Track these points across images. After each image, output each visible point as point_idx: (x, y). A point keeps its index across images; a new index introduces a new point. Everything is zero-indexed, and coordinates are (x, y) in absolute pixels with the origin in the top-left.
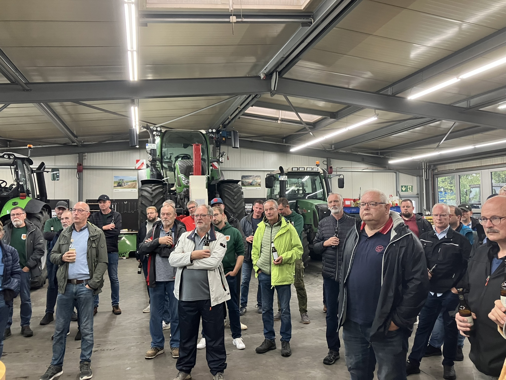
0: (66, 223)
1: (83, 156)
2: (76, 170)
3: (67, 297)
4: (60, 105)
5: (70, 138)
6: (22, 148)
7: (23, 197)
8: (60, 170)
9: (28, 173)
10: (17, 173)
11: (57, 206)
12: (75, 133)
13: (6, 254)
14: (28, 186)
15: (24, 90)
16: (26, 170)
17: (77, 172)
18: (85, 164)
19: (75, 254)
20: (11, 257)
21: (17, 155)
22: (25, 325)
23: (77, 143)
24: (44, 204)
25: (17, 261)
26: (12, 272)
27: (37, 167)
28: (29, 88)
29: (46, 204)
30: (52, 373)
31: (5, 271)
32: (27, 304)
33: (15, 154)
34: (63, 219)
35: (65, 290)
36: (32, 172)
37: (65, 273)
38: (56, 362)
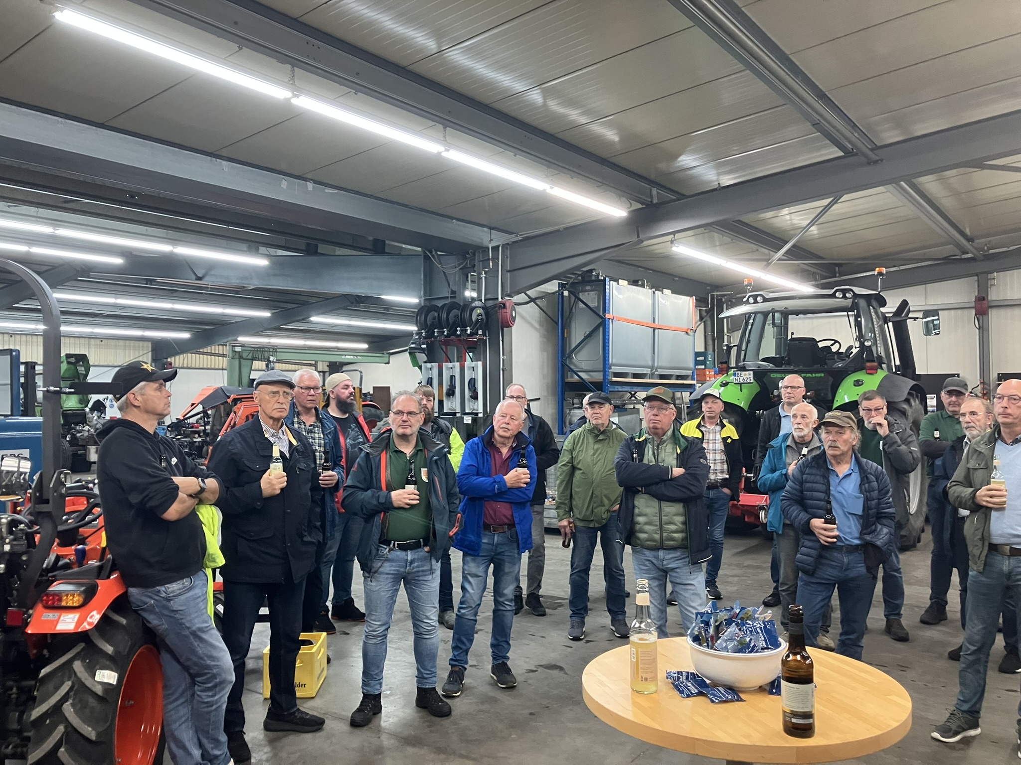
0: (972, 424)
1: (988, 280)
2: (973, 312)
3: (989, 580)
4: (935, 178)
5: (957, 245)
6: (865, 274)
7: (872, 371)
8: (940, 312)
9: (878, 323)
10: (858, 324)
11: (945, 387)
12: (968, 231)
13: (867, 478)
14: (879, 349)
15: (871, 162)
16: (874, 317)
17: (976, 315)
18: (994, 295)
19: (1006, 493)
20: (875, 484)
21: (858, 290)
22: (892, 617)
23: (973, 254)
24: (912, 383)
25: (888, 492)
26: (878, 513)
27: (894, 310)
28: (877, 158)
29: (915, 383)
30: (959, 727)
31: (866, 509)
32: (895, 576)
33: (855, 289)
34: (964, 415)
35: (985, 564)
36: (886, 320)
37: (982, 529)
38: (965, 707)
